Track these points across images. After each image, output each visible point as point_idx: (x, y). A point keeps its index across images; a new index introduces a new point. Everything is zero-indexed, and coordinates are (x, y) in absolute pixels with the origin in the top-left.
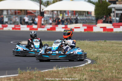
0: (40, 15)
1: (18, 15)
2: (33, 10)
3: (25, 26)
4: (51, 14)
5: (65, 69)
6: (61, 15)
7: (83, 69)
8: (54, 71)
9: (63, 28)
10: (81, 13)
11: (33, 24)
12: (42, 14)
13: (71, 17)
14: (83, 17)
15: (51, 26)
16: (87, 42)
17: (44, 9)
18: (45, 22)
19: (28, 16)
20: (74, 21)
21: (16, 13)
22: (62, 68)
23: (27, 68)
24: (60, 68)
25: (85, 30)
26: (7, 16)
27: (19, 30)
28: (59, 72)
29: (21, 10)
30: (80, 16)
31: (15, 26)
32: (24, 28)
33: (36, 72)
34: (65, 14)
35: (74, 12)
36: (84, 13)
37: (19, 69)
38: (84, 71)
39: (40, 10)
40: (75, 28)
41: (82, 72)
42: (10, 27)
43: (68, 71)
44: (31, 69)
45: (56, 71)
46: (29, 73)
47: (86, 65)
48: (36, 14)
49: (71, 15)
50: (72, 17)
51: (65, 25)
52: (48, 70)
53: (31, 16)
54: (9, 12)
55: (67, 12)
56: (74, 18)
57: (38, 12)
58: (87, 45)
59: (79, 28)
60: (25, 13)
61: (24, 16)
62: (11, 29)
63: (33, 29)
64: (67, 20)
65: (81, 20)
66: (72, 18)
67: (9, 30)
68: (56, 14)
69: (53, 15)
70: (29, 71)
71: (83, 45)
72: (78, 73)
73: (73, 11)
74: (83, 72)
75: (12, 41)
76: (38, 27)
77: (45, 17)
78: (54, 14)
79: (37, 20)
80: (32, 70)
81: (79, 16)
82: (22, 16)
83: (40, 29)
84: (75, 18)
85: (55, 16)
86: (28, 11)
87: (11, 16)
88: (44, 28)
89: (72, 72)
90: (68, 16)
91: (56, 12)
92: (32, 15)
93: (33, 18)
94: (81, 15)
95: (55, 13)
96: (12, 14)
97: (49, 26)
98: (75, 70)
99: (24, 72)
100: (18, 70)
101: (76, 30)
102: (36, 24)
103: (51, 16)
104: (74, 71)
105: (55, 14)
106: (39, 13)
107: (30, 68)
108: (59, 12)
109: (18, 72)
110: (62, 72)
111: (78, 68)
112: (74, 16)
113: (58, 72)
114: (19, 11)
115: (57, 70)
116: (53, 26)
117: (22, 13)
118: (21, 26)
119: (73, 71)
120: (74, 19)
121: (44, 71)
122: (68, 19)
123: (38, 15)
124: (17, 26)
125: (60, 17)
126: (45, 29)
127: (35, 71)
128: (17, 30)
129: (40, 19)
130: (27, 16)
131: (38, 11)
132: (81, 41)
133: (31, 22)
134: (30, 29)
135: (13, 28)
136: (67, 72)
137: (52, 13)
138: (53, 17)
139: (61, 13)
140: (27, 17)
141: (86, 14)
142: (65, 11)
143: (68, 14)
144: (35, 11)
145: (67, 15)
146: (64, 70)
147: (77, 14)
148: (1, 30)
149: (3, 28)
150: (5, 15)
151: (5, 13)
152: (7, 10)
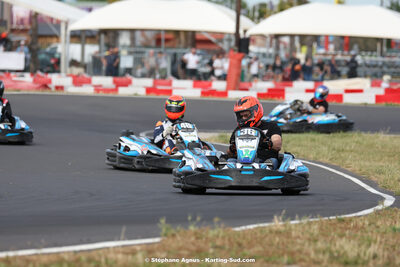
0: (236, 48)
1: (166, 48)
2: (214, 33)
3: (188, 83)
4: (271, 46)
5: (310, 224)
6: (305, 49)
7: (367, 223)
8: (274, 228)
9: (308, 91)
10: (368, 44)
11: (213, 78)
12: (242, 44)
13: (334, 55)
14: (373, 58)
15: (270, 85)
16: (382, 138)
17: (251, 28)
19: (198, 51)
20: (345, 70)
21: (158, 41)
22: (300, 219)
23: (190, 218)
24: (293, 219)
25: (378, 98)
26: (132, 50)
28: (291, 233)
29: (177, 33)
30: (363, 53)
31: (155, 83)
32: (184, 88)
33: (219, 233)
34: (315, 45)
35: (346, 41)
36: (379, 46)
37: (163, 221)
38: (372, 232)
39: (237, 34)
40: (347, 91)
41: (365, 235)
42: (138, 87)
43: (321, 229)
44: (202, 220)
45: (283, 229)
46: (195, 233)
47: (377, 212)
48: (225, 46)
49: (336, 49)
50: (339, 57)
51: (316, 81)
52: (255, 226)
53: (208, 51)
54: (139, 38)
55: (322, 39)
56: (346, 61)
57: (229, 40)
58: (384, 146)
59: (360, 91)
60: (190, 41)
61: (184, 51)
62: (142, 92)
63: (214, 93)
64: (321, 65)
65: (368, 66)
66: (338, 61)
67: (136, 94)
68: (288, 46)
69: (278, 48)
70: (197, 229)
71: (371, 146)
72: (350, 238)
73: (343, 37)
74: (366, 232)
75: (142, 131)
76: (228, 88)
77: (251, 55)
78: (282, 46)
80: (206, 225)
81: (360, 54)
82: (179, 51)
84: (348, 58)
85: (283, 55)
86: (198, 37)
87: (143, 49)
88: (247, 90)
89: (333, 234)
90: (325, 54)
91: (286, 40)
92: (212, 47)
94: (366, 51)
95: (285, 43)
96: (146, 46)
97: (264, 86)
98: (343, 226)
99: (178, 232)
100: (159, 225)
101: (349, 99)
103: (271, 51)
104: (339, 231)
105: (285, 48)
106: (233, 43)
107: (198, 219)
108: (297, 39)
109: (160, 230)
111: (351, 220)
112: (346, 53)
113: (287, 234)
114: (170, 36)
115: (285, 225)
117: (180, 42)
118: (176, 83)
119: (335, 230)
120: (343, 63)
121: (243, 228)
122: (327, 63)
123: (231, 49)
125: (301, 56)
127: (213, 228)
128: (162, 96)
129: (235, 62)
130: (194, 50)
131: (230, 34)
132: (363, 134)
133: (207, 69)
134: (203, 93)
135: (149, 90)
136: (316, 232)
137: (274, 41)
139: (302, 44)
140: (194, 53)
141: (385, 49)
142: (316, 38)
143: (326, 48)
144: (220, 36)
145: (322, 51)
146: (307, 228)
147: (356, 47)
148: (111, 95)
149: (116, 90)
150: (124, 46)
151: (124, 40)
152: (132, 31)
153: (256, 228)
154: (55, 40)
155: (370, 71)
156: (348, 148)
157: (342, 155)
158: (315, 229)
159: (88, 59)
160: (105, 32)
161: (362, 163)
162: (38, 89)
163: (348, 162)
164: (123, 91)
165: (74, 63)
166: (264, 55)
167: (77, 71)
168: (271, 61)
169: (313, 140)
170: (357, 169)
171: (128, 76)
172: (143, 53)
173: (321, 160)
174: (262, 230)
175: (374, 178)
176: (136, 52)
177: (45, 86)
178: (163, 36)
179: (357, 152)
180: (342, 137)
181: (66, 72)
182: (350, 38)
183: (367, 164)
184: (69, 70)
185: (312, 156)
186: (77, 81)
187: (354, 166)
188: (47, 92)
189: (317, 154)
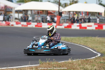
0: (59, 15)
4: (68, 14)
5: (78, 61)
6: (77, 15)
7: (93, 60)
8: (69, 62)
9: (78, 26)
11: (53, 22)
13: (84, 17)
14: (95, 17)
16: (97, 38)
18: (63, 21)
20: (87, 21)
21: (38, 13)
22: (76, 59)
23: (47, 59)
24: (74, 60)
25: (96, 28)
26: (31, 15)
27: (40, 27)
29: (43, 11)
31: (38, 24)
32: (45, 25)
33: (55, 63)
36: (96, 14)
37: (40, 60)
38: (95, 63)
39: (59, 11)
40: (88, 26)
42: (33, 25)
45: (71, 62)
46: (48, 63)
47: (96, 58)
48: (56, 14)
49: (85, 15)
50: (86, 17)
52: (64, 61)
54: (33, 12)
55: (81, 13)
57: (57, 13)
58: (98, 41)
59: (91, 26)
60: (46, 13)
61: (46, 15)
62: (34, 26)
65: (93, 19)
67: (32, 27)
69: (69, 15)
70: (49, 62)
71: (94, 40)
72: (89, 65)
73: (87, 12)
74: (93, 63)
75: (34, 36)
77: (63, 16)
78: (71, 14)
79: (56, 19)
80: (51, 61)
81: (91, 16)
83: (58, 27)
84: (88, 17)
85: (71, 16)
86: (49, 12)
90: (82, 16)
91: (72, 13)
92: (52, 15)
93: (53, 17)
94: (93, 15)
96: (35, 14)
97: (66, 25)
98: (87, 61)
99: (44, 63)
101: (88, 28)
102: (55, 22)
103: (68, 15)
104: (86, 63)
105: (71, 15)
106: (58, 13)
107: (49, 59)
109: (39, 62)
110: (76, 63)
111: (89, 60)
112: (87, 16)
113: (73, 63)
114: (41, 11)
116: (69, 24)
117: (44, 13)
118: (43, 24)
119: (85, 62)
120: (87, 19)
121: (61, 62)
123: (57, 15)
124: (39, 23)
125: (76, 17)
126: (62, 27)
127: (53, 62)
129: (58, 18)
131: (57, 11)
132: (92, 38)
135: (36, 26)
136: (80, 63)
138: (69, 17)
141: (98, 15)
143: (82, 15)
144: (54, 12)
145: (81, 15)
146: (78, 62)
148: (26, 27)
149: (27, 26)
150: (29, 14)
151: (29, 13)
152: (31, 10)
153: (64, 62)
154: (11, 13)
155: (94, 21)
156: (88, 41)
157: (87, 43)
158: (80, 62)
159: (20, 18)
160: (24, 10)
161: (92, 45)
162: (7, 25)
163: (88, 45)
164: (29, 26)
165: (16, 19)
166: (66, 17)
167: (17, 21)
168: (68, 18)
169: (79, 39)
170: (91, 46)
171: (30, 22)
172: (34, 16)
173: (81, 44)
174: (66, 62)
175: (95, 49)
176: (32, 16)
177: (9, 25)
178: (39, 12)
179: (90, 42)
180: (87, 38)
181: (14, 21)
182: (89, 12)
183: (93, 45)
184: (15, 20)
185: (79, 43)
186: (17, 23)
187: (90, 46)
188: (9, 26)
189: (80, 42)
